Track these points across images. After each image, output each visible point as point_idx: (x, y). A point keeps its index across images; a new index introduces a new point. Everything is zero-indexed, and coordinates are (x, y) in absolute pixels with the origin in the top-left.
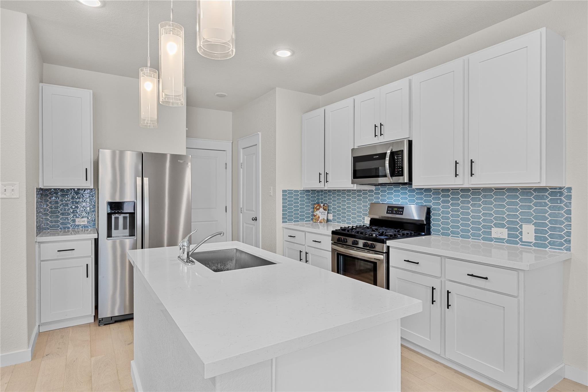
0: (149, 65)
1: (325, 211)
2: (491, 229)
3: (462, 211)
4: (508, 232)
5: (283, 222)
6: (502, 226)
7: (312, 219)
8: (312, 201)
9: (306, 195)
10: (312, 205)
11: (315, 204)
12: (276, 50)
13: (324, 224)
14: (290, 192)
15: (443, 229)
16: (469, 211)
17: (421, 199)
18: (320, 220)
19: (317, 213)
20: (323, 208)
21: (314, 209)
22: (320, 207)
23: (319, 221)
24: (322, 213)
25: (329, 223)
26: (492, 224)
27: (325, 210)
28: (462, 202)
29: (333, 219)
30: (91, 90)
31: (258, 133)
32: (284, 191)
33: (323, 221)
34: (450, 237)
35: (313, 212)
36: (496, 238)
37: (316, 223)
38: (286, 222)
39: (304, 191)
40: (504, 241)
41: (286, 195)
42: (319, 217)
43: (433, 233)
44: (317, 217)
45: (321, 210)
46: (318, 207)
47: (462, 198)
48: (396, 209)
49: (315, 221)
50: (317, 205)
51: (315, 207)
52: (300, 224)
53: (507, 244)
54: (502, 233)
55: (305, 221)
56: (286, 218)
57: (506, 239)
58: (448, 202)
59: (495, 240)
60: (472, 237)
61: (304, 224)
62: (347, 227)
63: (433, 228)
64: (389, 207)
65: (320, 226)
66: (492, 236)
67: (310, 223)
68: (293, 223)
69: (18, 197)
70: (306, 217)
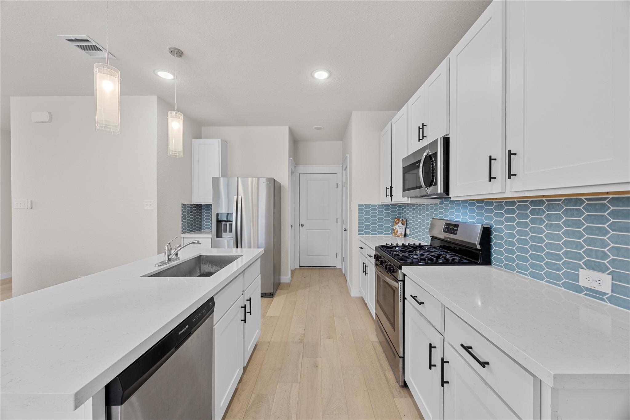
0: (176, 109)
1: (403, 226)
2: (578, 271)
3: (531, 234)
4: (613, 282)
5: (359, 234)
6: (601, 269)
7: (392, 233)
8: (392, 215)
9: (385, 210)
10: (392, 219)
11: (396, 218)
12: (313, 71)
13: (401, 239)
14: (367, 206)
15: (507, 258)
16: (543, 236)
17: (482, 215)
18: (398, 234)
19: (396, 227)
20: (402, 222)
21: (394, 223)
22: (399, 221)
23: (397, 236)
24: (401, 228)
25: (407, 237)
26: (581, 263)
27: (403, 224)
28: (533, 221)
29: (410, 235)
30: (219, 138)
31: (347, 155)
32: (360, 206)
33: (401, 236)
34: (515, 272)
35: (393, 226)
36: (587, 289)
37: (395, 237)
38: (363, 234)
39: (382, 205)
40: (605, 297)
41: (363, 209)
42: (397, 232)
43: (494, 262)
44: (396, 231)
45: (400, 224)
46: (397, 222)
47: (532, 216)
48: (451, 227)
49: (394, 235)
50: (397, 219)
51: (395, 221)
52: (378, 237)
53: (609, 304)
54: (599, 282)
55: (384, 235)
56: (362, 231)
57: (609, 294)
58: (513, 220)
59: (586, 292)
60: (546, 279)
61: (383, 237)
62: (413, 244)
63: (494, 256)
64: (447, 224)
65: (398, 240)
66: (580, 284)
67: (390, 236)
68: (371, 235)
69: (153, 209)
70: (385, 231)
